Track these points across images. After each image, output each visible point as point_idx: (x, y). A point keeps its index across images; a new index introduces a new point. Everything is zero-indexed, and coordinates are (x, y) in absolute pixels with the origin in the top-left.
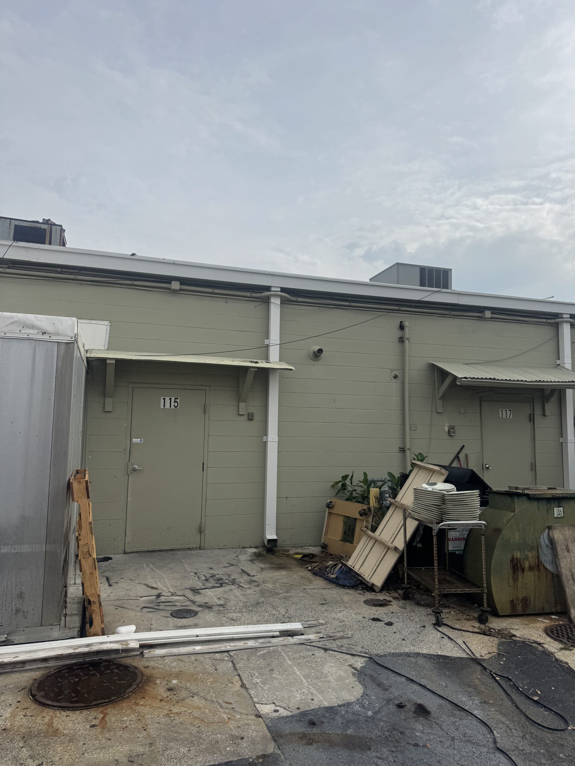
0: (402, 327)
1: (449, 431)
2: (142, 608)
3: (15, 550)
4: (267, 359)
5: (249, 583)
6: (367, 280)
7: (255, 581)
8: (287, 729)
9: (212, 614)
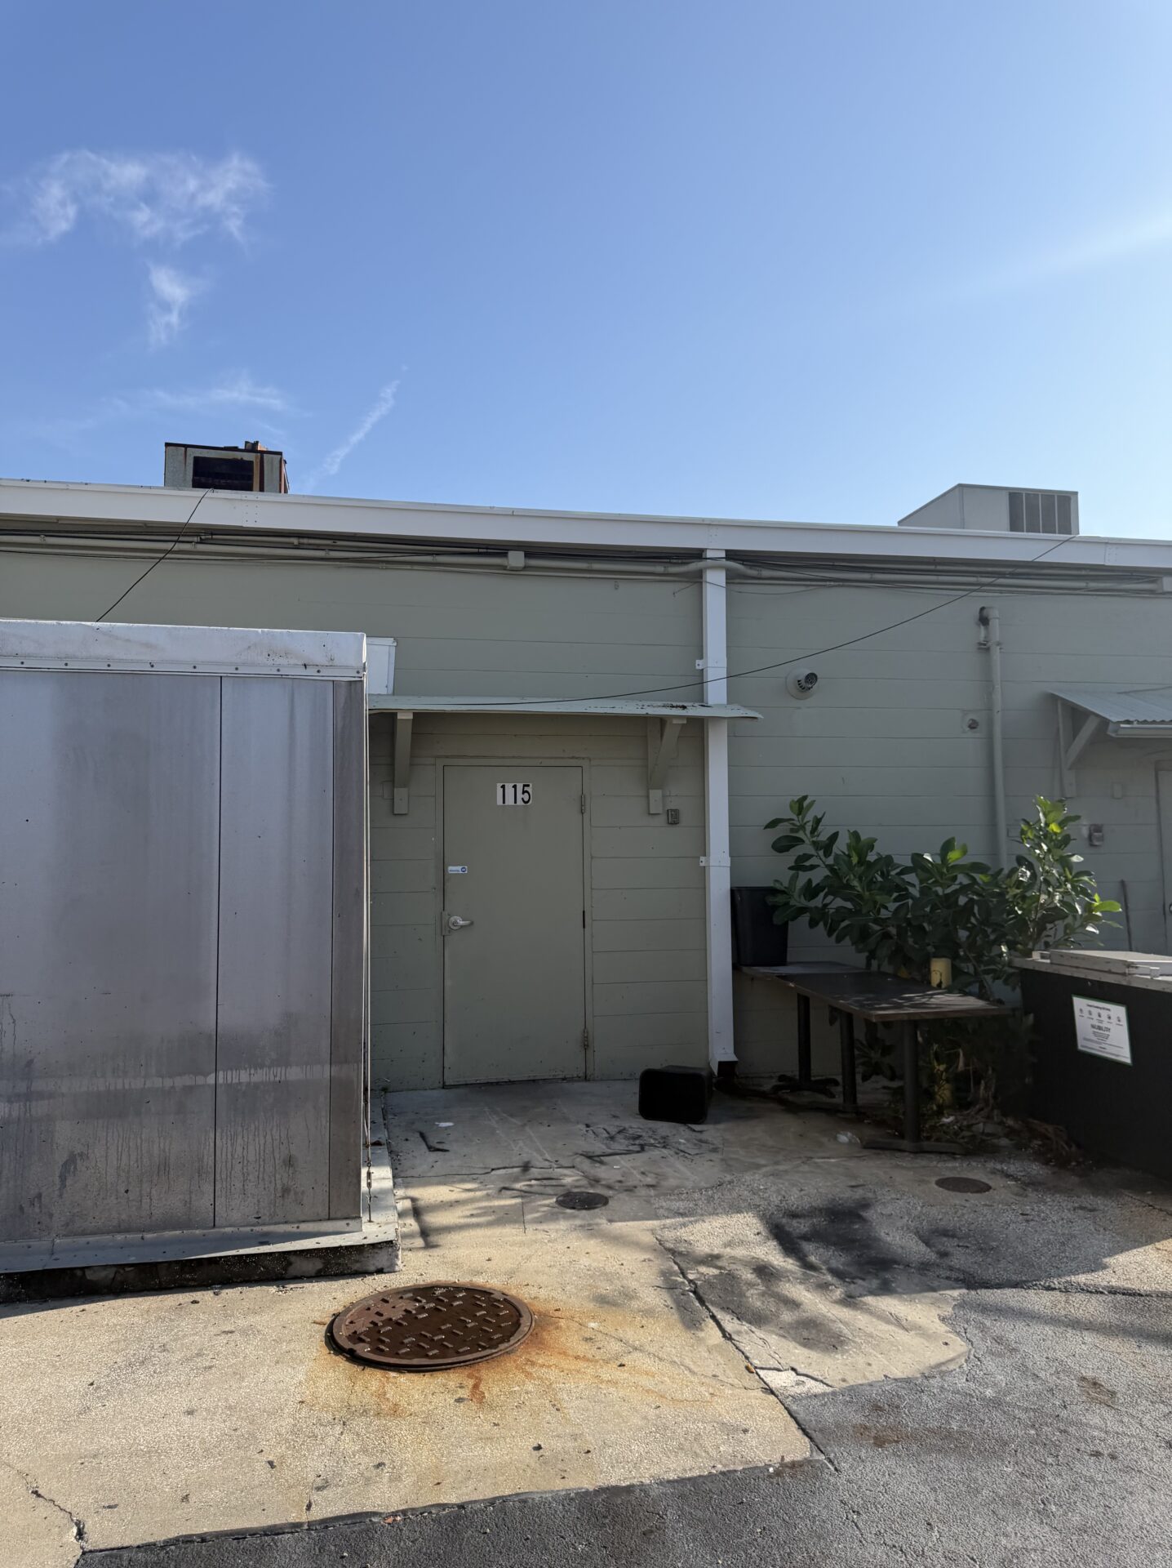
0: (984, 620)
1: (1090, 837)
2: (500, 1191)
3: (275, 1076)
4: (701, 700)
5: (695, 1145)
6: (893, 523)
7: (706, 1142)
8: (829, 1415)
9: (636, 1202)
